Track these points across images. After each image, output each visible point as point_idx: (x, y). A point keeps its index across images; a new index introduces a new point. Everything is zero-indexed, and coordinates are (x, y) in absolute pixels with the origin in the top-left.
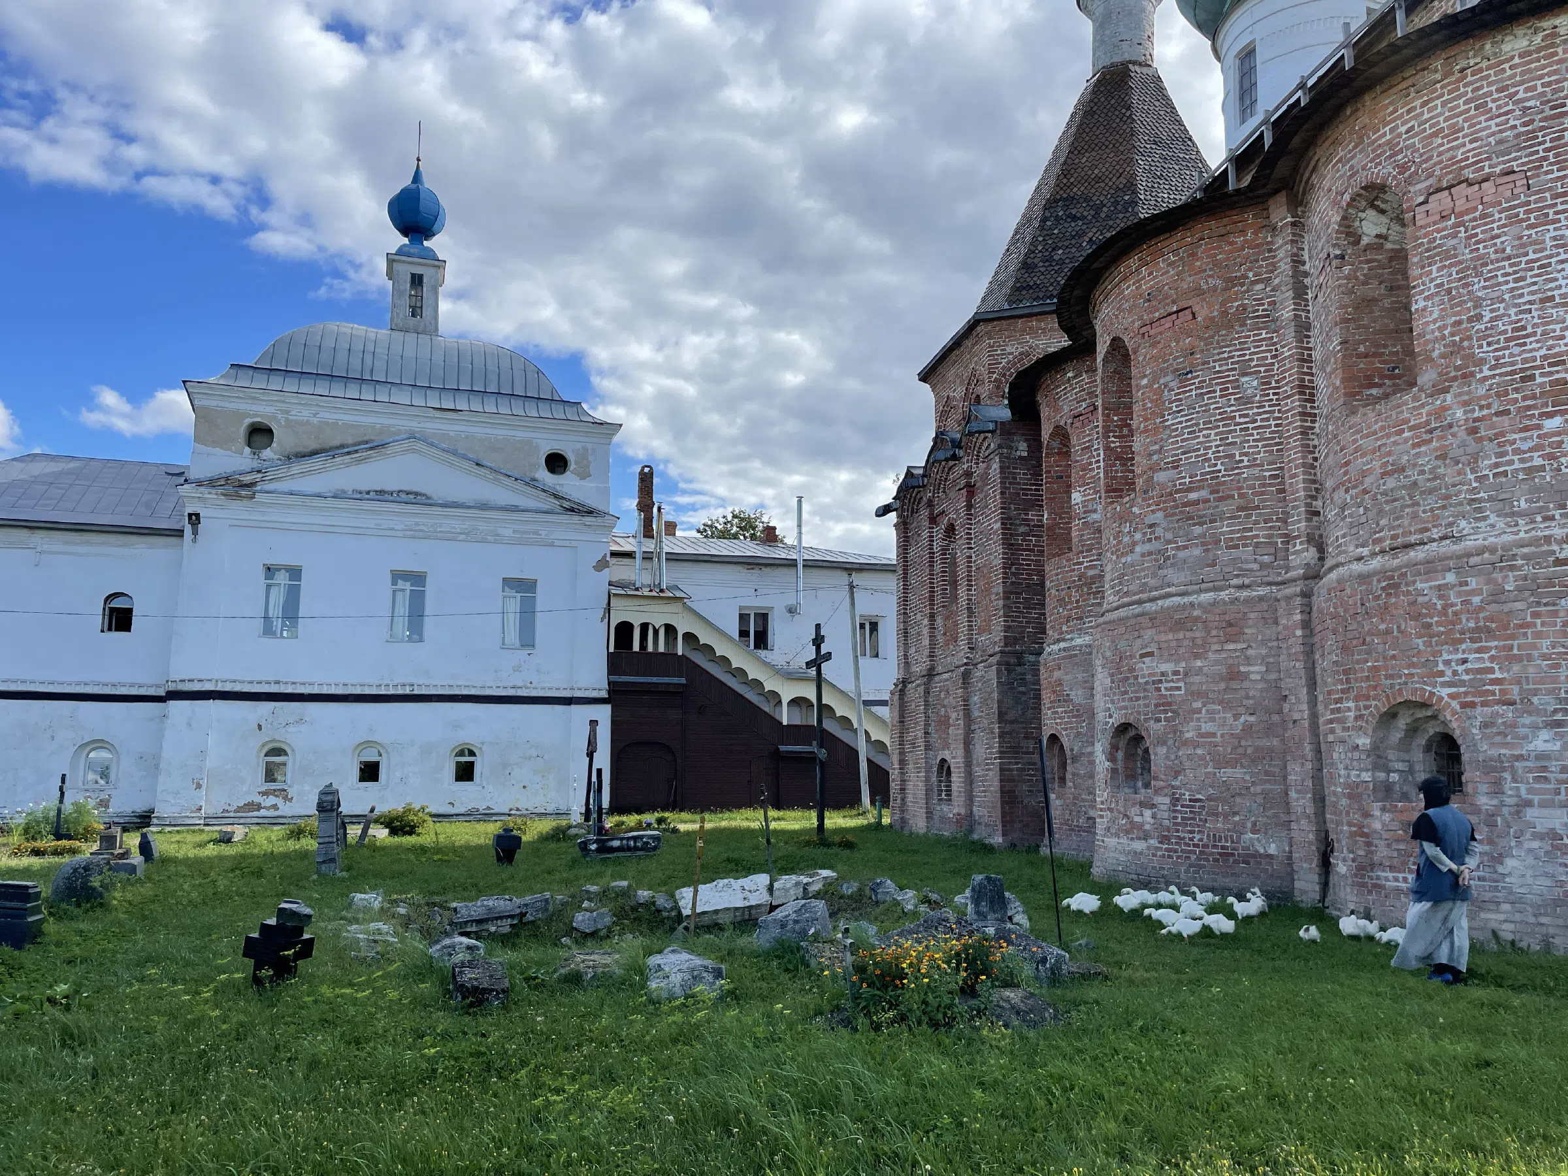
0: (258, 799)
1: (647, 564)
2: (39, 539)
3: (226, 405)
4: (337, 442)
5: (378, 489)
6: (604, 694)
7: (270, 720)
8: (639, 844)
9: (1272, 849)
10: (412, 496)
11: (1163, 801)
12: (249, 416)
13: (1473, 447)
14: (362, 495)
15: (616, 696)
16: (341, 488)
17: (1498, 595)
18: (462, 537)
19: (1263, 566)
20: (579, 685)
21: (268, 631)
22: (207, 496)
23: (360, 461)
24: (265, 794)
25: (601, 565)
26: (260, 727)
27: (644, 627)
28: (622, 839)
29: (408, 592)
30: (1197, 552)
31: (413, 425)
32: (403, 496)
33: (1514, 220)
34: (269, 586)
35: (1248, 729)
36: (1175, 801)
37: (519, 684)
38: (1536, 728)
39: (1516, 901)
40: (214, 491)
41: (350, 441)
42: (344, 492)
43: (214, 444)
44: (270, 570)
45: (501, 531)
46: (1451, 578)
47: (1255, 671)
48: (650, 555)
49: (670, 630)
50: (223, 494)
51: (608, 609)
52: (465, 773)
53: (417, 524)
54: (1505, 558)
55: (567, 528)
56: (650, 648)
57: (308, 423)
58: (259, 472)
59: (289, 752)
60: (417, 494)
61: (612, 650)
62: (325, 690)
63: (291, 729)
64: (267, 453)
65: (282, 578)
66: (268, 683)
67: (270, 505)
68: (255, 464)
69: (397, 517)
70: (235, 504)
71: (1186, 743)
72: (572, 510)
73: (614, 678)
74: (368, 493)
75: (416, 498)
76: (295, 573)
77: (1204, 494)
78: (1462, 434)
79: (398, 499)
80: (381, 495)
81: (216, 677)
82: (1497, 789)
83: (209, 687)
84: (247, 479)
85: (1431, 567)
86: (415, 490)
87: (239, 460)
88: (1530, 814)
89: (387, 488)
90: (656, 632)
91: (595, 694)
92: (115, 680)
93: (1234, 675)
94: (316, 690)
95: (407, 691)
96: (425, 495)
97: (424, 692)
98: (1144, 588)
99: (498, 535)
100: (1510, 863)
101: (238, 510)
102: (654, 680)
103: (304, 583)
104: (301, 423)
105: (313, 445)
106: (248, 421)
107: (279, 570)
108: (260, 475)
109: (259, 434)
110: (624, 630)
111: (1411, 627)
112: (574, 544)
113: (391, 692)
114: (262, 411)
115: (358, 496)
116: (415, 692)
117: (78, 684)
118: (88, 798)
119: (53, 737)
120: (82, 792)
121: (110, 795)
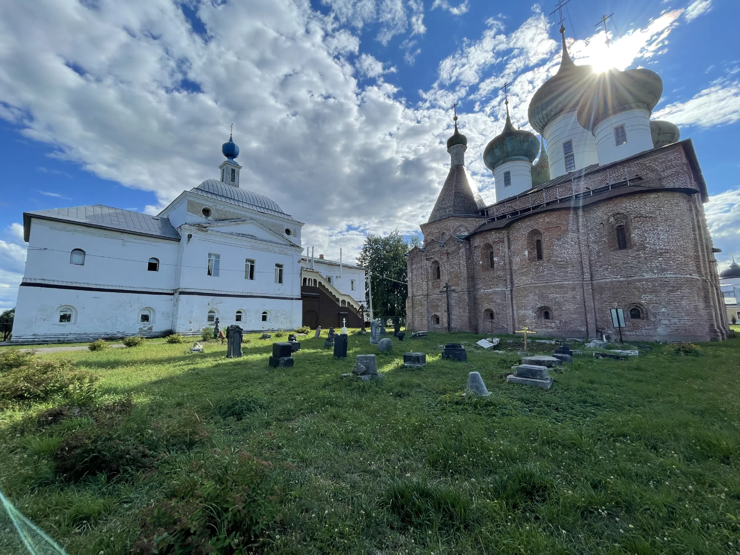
2: (125, 236)
3: (197, 201)
4: (230, 218)
6: (300, 297)
7: (212, 302)
9: (583, 330)
11: (558, 322)
12: (204, 205)
13: (645, 261)
14: (238, 235)
15: (303, 297)
17: (654, 286)
18: (265, 250)
19: (577, 277)
20: (294, 294)
21: (209, 274)
22: (192, 229)
23: (237, 224)
25: (299, 262)
26: (209, 304)
27: (309, 279)
29: (250, 265)
30: (563, 274)
31: (251, 215)
32: (249, 236)
33: (652, 225)
34: (210, 260)
35: (577, 308)
36: (560, 321)
37: (280, 294)
38: (662, 308)
39: (659, 335)
40: (195, 228)
41: (234, 218)
42: (233, 233)
43: (193, 213)
44: (210, 255)
45: (275, 250)
46: (644, 283)
47: (578, 297)
48: (310, 260)
49: (315, 281)
50: (198, 229)
51: (301, 274)
52: (264, 318)
53: (253, 245)
54: (656, 280)
55: (291, 251)
56: (311, 285)
57: (222, 210)
58: (208, 223)
59: (216, 312)
60: (253, 236)
61: (302, 285)
62: (228, 293)
63: (218, 305)
64: (210, 218)
65: (214, 258)
66: (210, 290)
67: (211, 234)
68: (207, 221)
69: (246, 242)
70: (201, 233)
71: (563, 310)
72: (292, 245)
75: (253, 237)
76: (218, 257)
77: (564, 263)
78: (643, 259)
80: (243, 235)
82: (655, 317)
83: (193, 291)
84: (205, 225)
85: (639, 281)
87: (201, 219)
88: (662, 321)
90: (312, 281)
91: (298, 297)
92: (153, 287)
93: (574, 298)
94: (225, 293)
96: (255, 237)
97: (255, 295)
98: (548, 280)
100: (658, 329)
101: (201, 235)
102: (312, 294)
103: (220, 260)
104: (220, 210)
105: (224, 217)
106: (204, 207)
107: (213, 255)
108: (208, 225)
109: (206, 212)
110: (305, 279)
111: (635, 290)
112: (293, 255)
113: (246, 294)
114: (208, 205)
116: (253, 295)
118: (144, 327)
119: (131, 306)
120: (142, 325)
121: (152, 326)
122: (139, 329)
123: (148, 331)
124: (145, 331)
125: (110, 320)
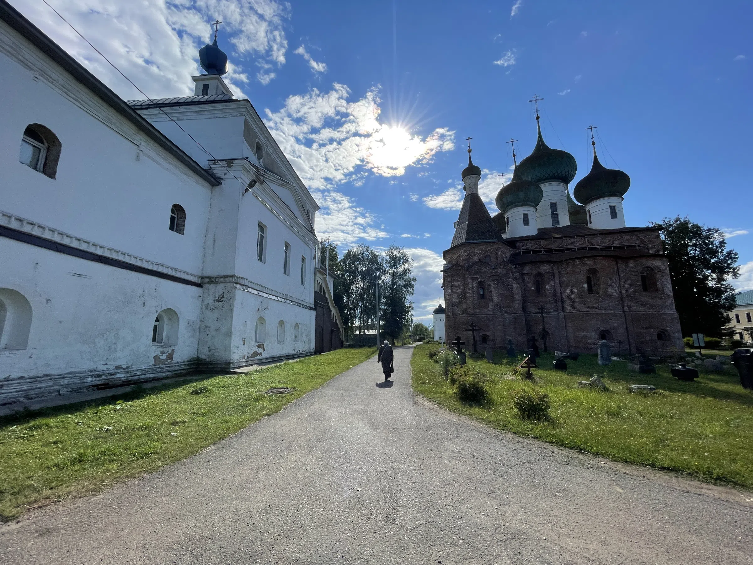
0: (257, 350)
2: (142, 139)
3: (253, 126)
4: (276, 172)
15: (317, 307)
17: (672, 318)
19: (621, 309)
23: (282, 185)
24: (258, 347)
41: (278, 174)
43: (248, 143)
55: (311, 241)
63: (266, 311)
64: (261, 162)
68: (259, 165)
77: (614, 297)
78: (664, 300)
83: (247, 283)
84: (261, 172)
87: (255, 159)
88: (677, 342)
91: (313, 307)
97: (290, 299)
98: (606, 309)
104: (269, 155)
105: (271, 168)
106: (257, 140)
111: (663, 321)
114: (261, 139)
117: (157, 264)
118: (163, 353)
119: (144, 304)
120: (160, 349)
121: (173, 350)
122: (154, 358)
123: (167, 363)
124: (163, 362)
125: (105, 337)
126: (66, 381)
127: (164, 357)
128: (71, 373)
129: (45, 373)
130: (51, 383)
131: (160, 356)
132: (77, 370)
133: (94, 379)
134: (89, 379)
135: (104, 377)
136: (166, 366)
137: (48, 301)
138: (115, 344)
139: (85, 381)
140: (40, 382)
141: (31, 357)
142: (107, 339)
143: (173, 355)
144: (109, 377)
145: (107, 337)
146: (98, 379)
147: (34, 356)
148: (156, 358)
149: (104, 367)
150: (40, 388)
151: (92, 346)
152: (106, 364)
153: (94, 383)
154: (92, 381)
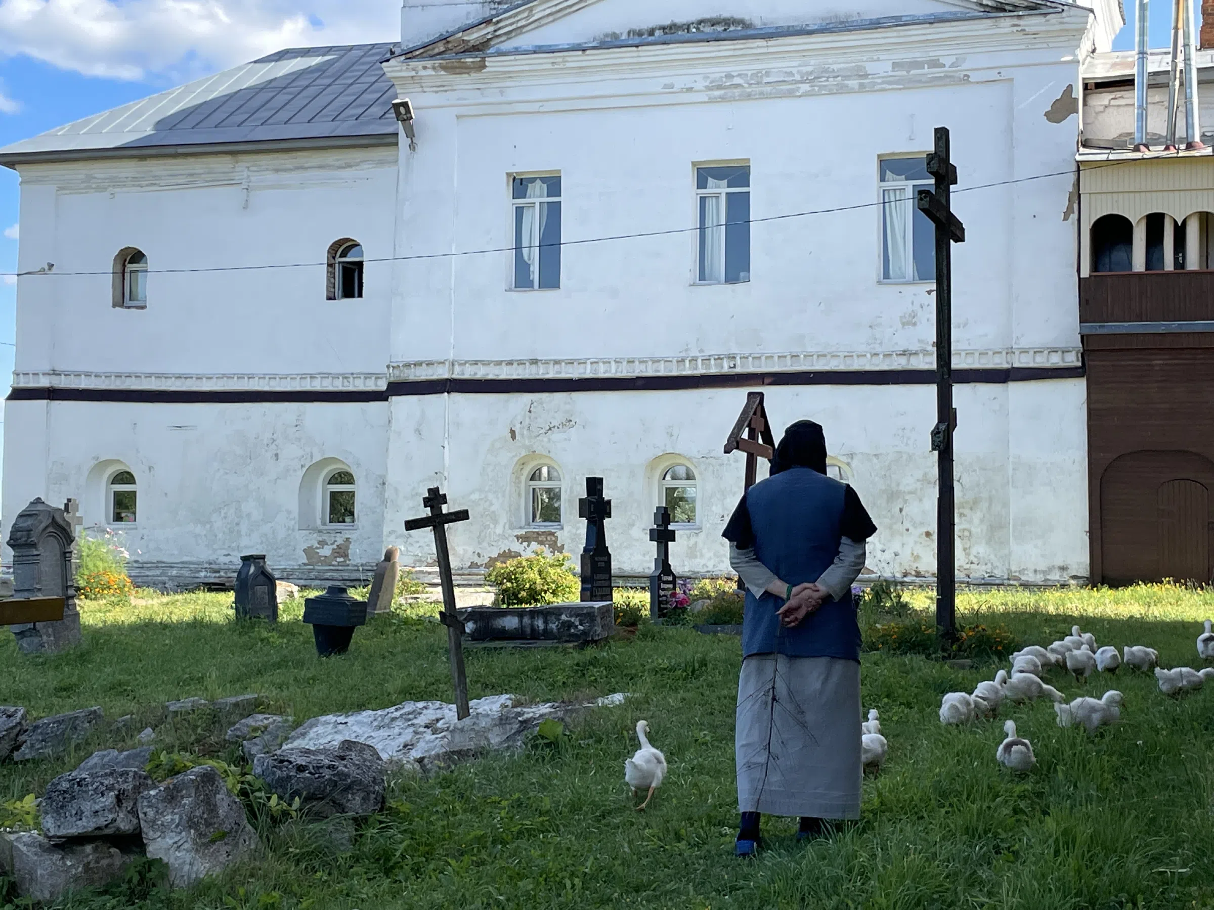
0: (516, 547)
1: (1157, 96)
5: (667, 22)
6: (1073, 360)
7: (527, 421)
8: (553, 626)
10: (720, 28)
14: (643, 38)
16: (609, 31)
18: (805, 87)
20: (1024, 344)
21: (522, 280)
22: (422, 73)
24: (525, 539)
25: (1064, 110)
26: (513, 433)
27: (1155, 222)
28: (521, 614)
29: (723, 200)
32: (708, 29)
34: (519, 211)
37: (914, 347)
40: (429, 63)
42: (615, 36)
44: (518, 184)
45: (870, 68)
48: (1161, 79)
50: (443, 68)
51: (1076, 196)
53: (729, 76)
56: (1169, 264)
58: (488, 22)
59: (560, 472)
60: (728, 22)
61: (1085, 272)
62: (603, 372)
63: (555, 436)
65: (537, 196)
66: (521, 363)
67: (508, 75)
68: (481, 11)
69: (686, 69)
70: (463, 81)
72: (999, 7)
73: (1095, 328)
74: (651, 32)
75: (728, 29)
79: (700, 36)
80: (672, 32)
81: (451, 358)
83: (442, 373)
84: (473, 37)
86: (726, 15)
87: (465, 7)
89: (680, 20)
90: (1180, 232)
91: (1055, 361)
94: (587, 372)
95: (725, 369)
96: (740, 22)
97: (751, 369)
99: (866, 76)
102: (1174, 326)
103: (564, 199)
107: (533, 180)
108: (491, 28)
110: (1111, 231)
112: (1005, 74)
113: (701, 371)
115: (637, 40)
116: (738, 370)
117: (303, 377)
118: (322, 543)
119: (277, 455)
120: (315, 535)
121: (348, 539)
122: (304, 550)
123: (334, 563)
124: (326, 560)
125: (223, 515)
126: (174, 572)
127: (326, 551)
128: (182, 563)
129: (159, 559)
130: (158, 572)
131: (317, 548)
132: (194, 559)
133: (209, 574)
134: (203, 574)
135: (222, 574)
136: (332, 568)
137: (150, 468)
138: (237, 524)
139: (197, 575)
140: (149, 569)
141: (142, 538)
142: (225, 517)
143: (347, 548)
144: (229, 575)
145: (226, 513)
146: (214, 575)
147: (145, 537)
148: (309, 552)
149: (226, 560)
150: (147, 576)
151: (208, 526)
152: (229, 555)
153: (207, 580)
154: (205, 577)
